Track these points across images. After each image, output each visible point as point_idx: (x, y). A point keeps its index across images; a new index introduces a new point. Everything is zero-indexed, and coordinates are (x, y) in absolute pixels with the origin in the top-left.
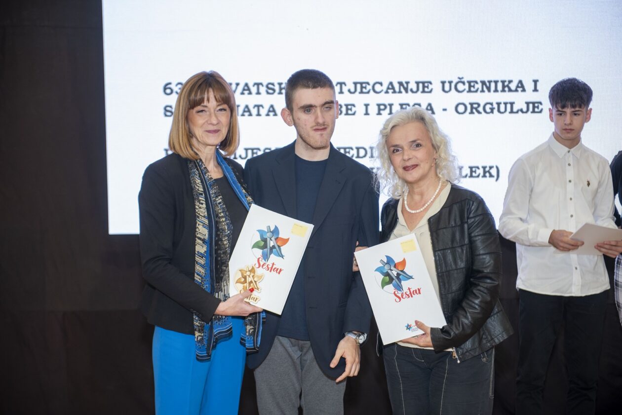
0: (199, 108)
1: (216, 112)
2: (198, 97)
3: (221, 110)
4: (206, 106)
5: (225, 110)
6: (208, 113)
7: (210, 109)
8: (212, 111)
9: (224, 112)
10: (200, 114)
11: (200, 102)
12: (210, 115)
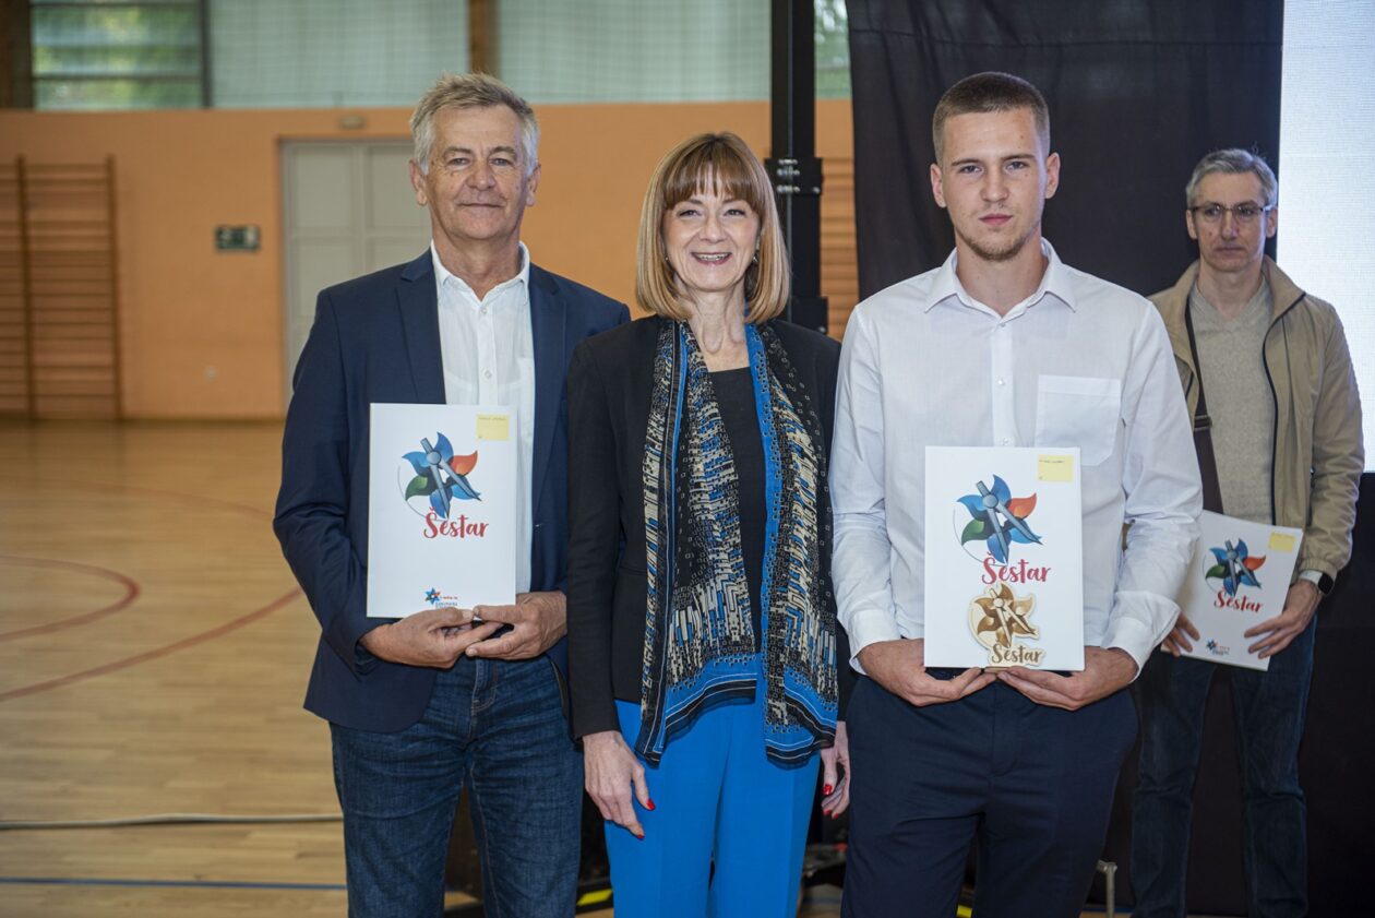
0: (684, 206)
1: (721, 216)
2: (683, 181)
3: (732, 212)
4: (698, 202)
5: (742, 213)
6: (703, 217)
7: (706, 208)
8: (712, 212)
9: (738, 217)
10: (686, 218)
11: (686, 194)
12: (706, 222)
